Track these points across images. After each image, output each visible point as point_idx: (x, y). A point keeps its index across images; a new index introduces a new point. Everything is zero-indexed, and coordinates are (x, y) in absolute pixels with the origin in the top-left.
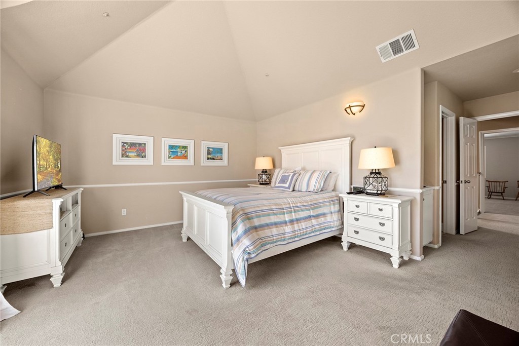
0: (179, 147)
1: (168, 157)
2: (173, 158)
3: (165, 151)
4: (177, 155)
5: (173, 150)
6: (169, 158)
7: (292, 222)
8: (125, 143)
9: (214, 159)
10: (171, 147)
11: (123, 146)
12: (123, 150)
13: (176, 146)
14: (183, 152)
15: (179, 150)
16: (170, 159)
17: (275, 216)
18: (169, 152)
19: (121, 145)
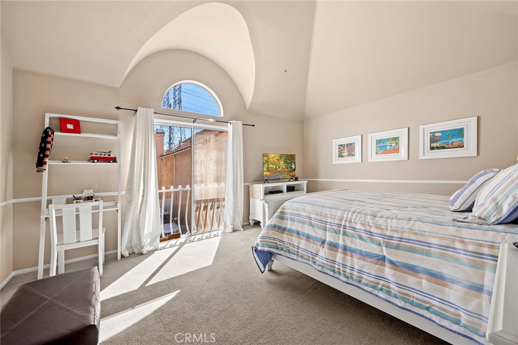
0: (388, 140)
1: (375, 153)
2: (382, 153)
3: (372, 147)
4: (386, 150)
5: (381, 145)
6: (377, 153)
7: (333, 246)
8: (340, 145)
9: (444, 148)
10: (379, 142)
11: (339, 148)
12: (339, 152)
13: (384, 139)
14: (393, 145)
15: (388, 143)
16: (378, 155)
17: (311, 227)
18: (377, 147)
19: (338, 147)
